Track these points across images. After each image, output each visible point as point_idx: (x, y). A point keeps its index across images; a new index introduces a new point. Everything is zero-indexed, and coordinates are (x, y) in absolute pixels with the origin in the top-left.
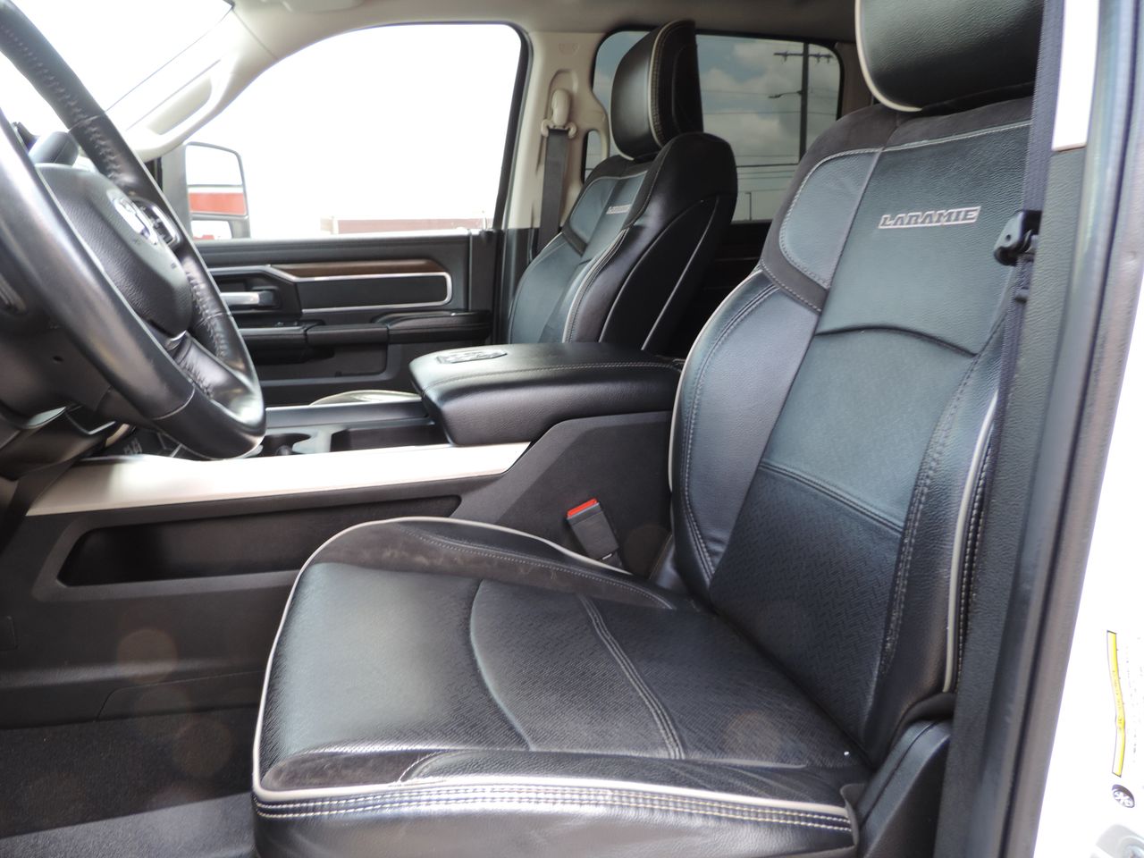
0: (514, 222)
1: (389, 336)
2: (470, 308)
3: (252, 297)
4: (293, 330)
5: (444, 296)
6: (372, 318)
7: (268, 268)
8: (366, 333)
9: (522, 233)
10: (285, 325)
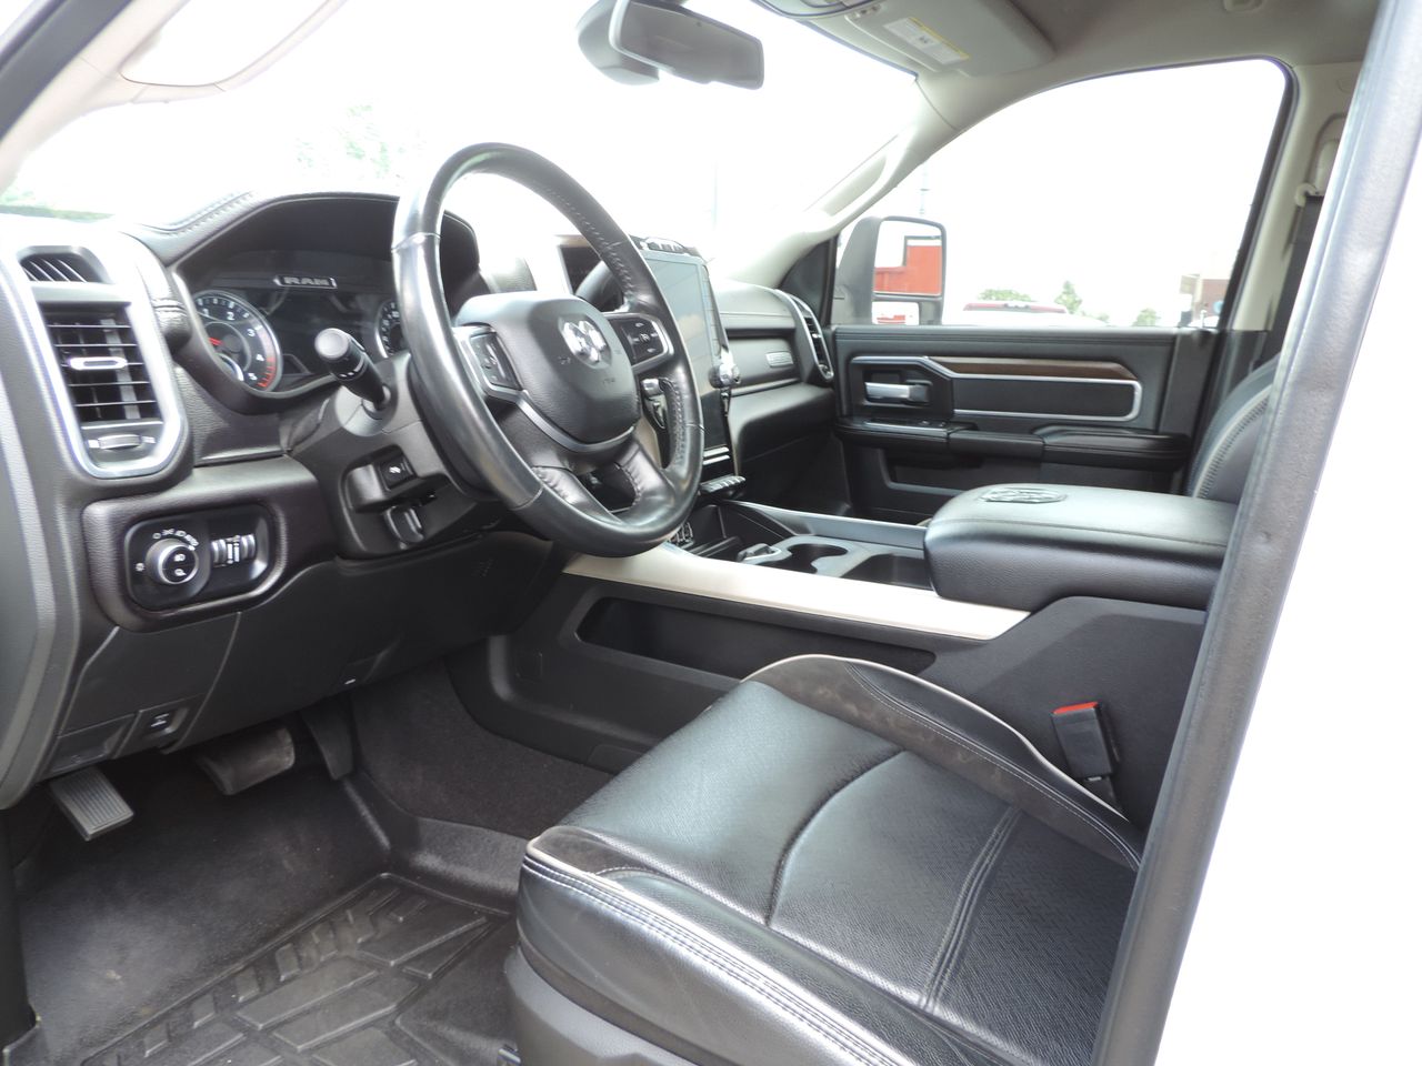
0: (1239, 324)
1: (1044, 451)
2: (1161, 429)
3: (902, 390)
4: (938, 432)
5: (1128, 410)
6: (1032, 427)
7: (925, 359)
8: (1018, 444)
9: (1249, 337)
10: (930, 426)
